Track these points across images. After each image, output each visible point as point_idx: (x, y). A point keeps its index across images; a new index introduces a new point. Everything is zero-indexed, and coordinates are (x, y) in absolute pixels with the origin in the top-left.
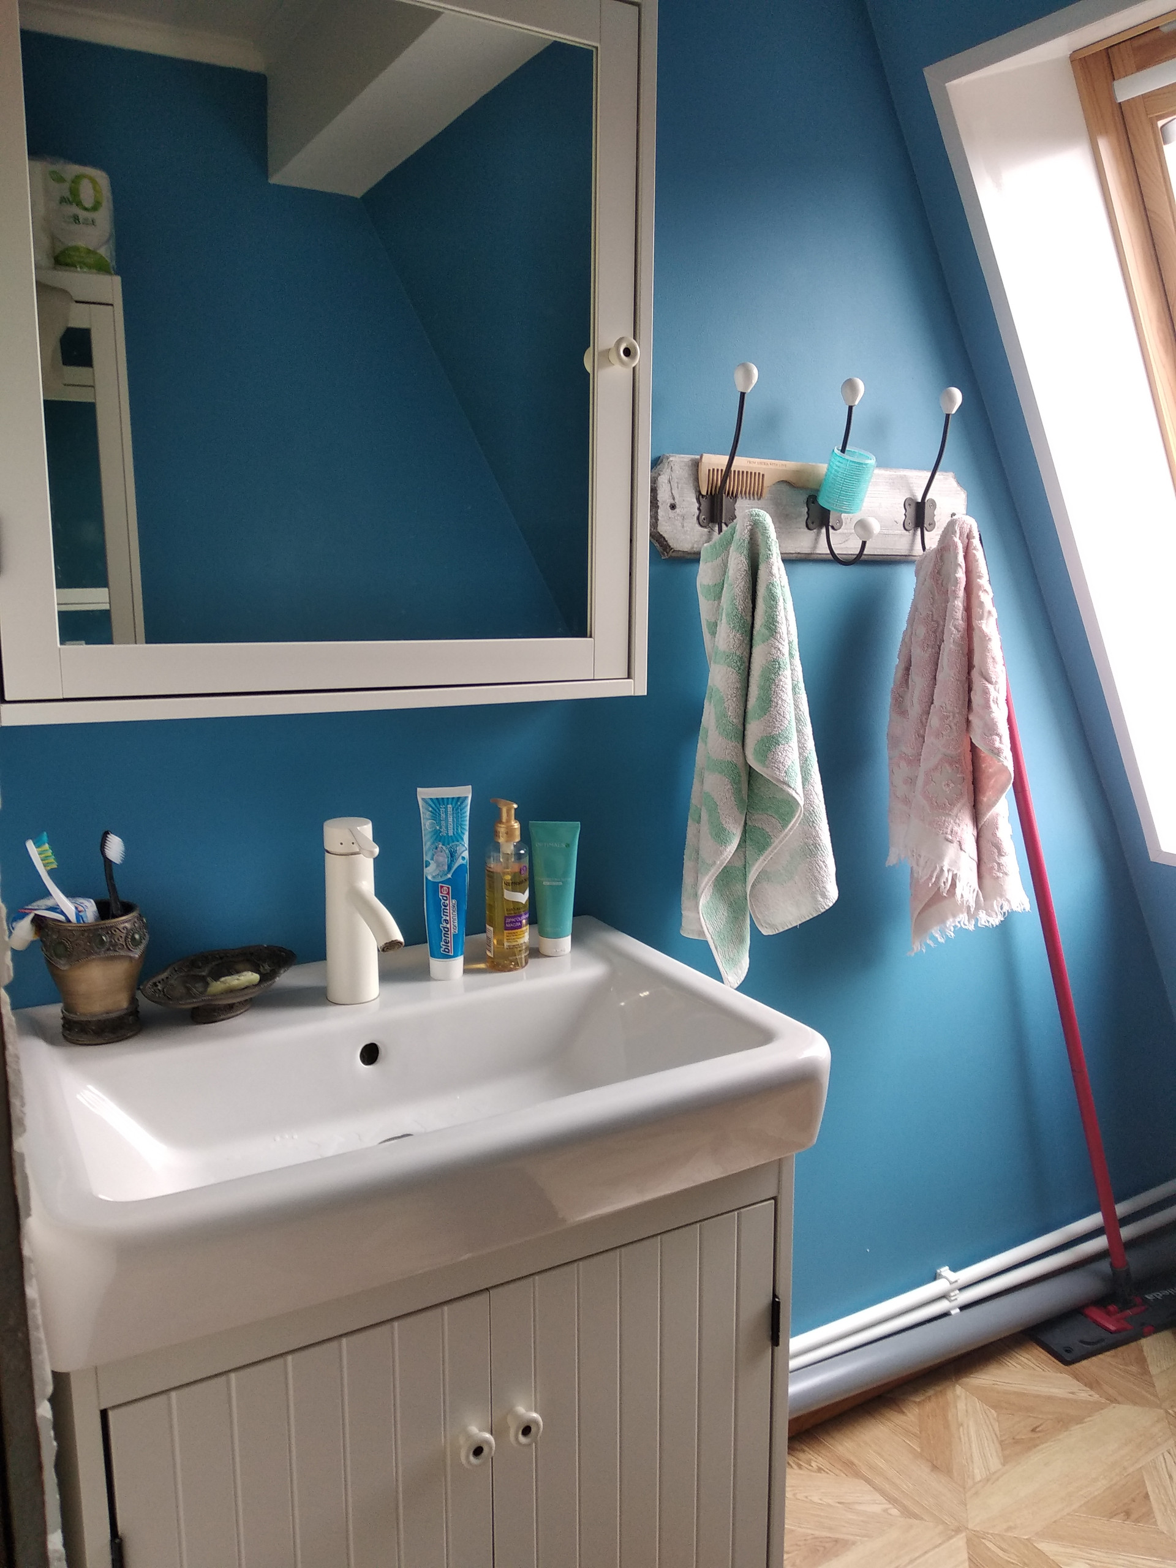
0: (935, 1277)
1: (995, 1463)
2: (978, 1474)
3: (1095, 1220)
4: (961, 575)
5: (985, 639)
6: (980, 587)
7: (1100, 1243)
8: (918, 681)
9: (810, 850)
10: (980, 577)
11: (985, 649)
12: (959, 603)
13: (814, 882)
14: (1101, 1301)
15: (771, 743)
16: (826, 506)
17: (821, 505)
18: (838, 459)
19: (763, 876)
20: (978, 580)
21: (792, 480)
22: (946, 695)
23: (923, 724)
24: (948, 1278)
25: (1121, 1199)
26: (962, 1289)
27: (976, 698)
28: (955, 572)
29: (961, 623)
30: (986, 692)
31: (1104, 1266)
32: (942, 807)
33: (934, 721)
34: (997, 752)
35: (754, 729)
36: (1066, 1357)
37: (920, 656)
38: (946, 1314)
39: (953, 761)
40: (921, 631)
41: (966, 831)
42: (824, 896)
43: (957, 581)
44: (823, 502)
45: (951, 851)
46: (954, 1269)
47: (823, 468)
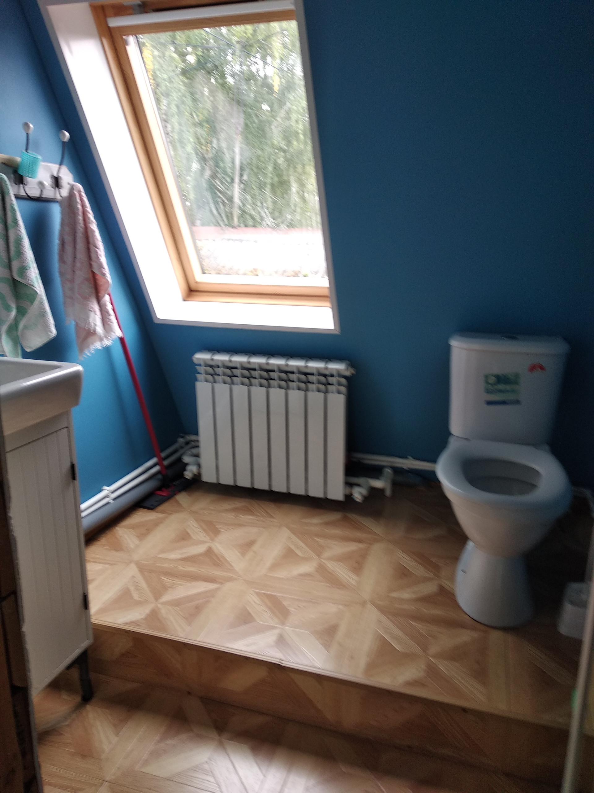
0: (101, 490)
1: (137, 542)
2: (132, 546)
3: (154, 460)
4: (79, 206)
5: (93, 231)
6: (87, 211)
7: (157, 468)
8: (69, 249)
9: (43, 314)
10: (87, 207)
11: (94, 236)
12: (80, 218)
13: (46, 327)
14: (159, 489)
15: (23, 270)
16: (22, 174)
17: (20, 174)
18: (25, 155)
19: (25, 327)
20: (86, 209)
21: (6, 163)
22: (81, 255)
23: (74, 266)
24: (107, 490)
25: (162, 451)
26: (113, 492)
27: (93, 255)
28: (77, 205)
29: (83, 226)
30: (96, 252)
31: (160, 476)
32: (86, 298)
33: (78, 264)
34: (104, 275)
35: (15, 264)
36: (151, 508)
37: (68, 239)
38: (108, 503)
39: (87, 279)
40: (67, 229)
41: (96, 307)
42: (51, 332)
43: (78, 208)
44: (21, 172)
45: (92, 315)
46: (108, 486)
47: (19, 159)
